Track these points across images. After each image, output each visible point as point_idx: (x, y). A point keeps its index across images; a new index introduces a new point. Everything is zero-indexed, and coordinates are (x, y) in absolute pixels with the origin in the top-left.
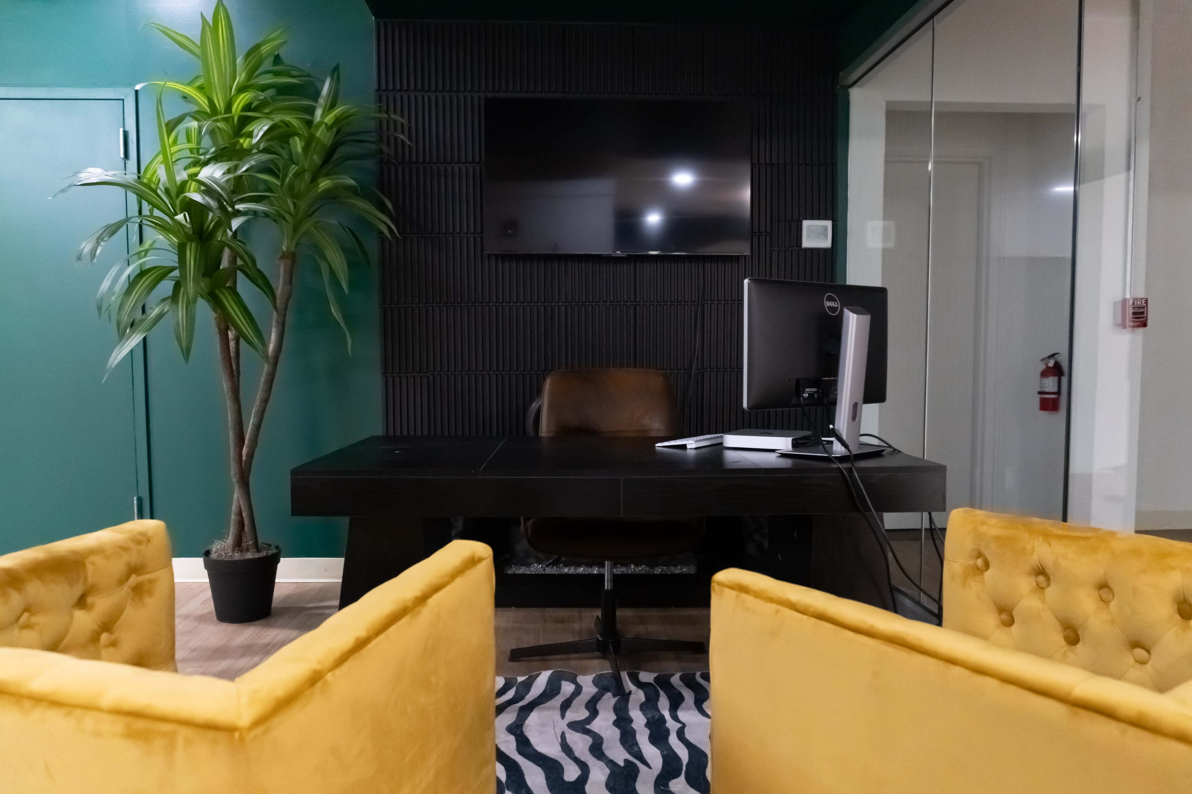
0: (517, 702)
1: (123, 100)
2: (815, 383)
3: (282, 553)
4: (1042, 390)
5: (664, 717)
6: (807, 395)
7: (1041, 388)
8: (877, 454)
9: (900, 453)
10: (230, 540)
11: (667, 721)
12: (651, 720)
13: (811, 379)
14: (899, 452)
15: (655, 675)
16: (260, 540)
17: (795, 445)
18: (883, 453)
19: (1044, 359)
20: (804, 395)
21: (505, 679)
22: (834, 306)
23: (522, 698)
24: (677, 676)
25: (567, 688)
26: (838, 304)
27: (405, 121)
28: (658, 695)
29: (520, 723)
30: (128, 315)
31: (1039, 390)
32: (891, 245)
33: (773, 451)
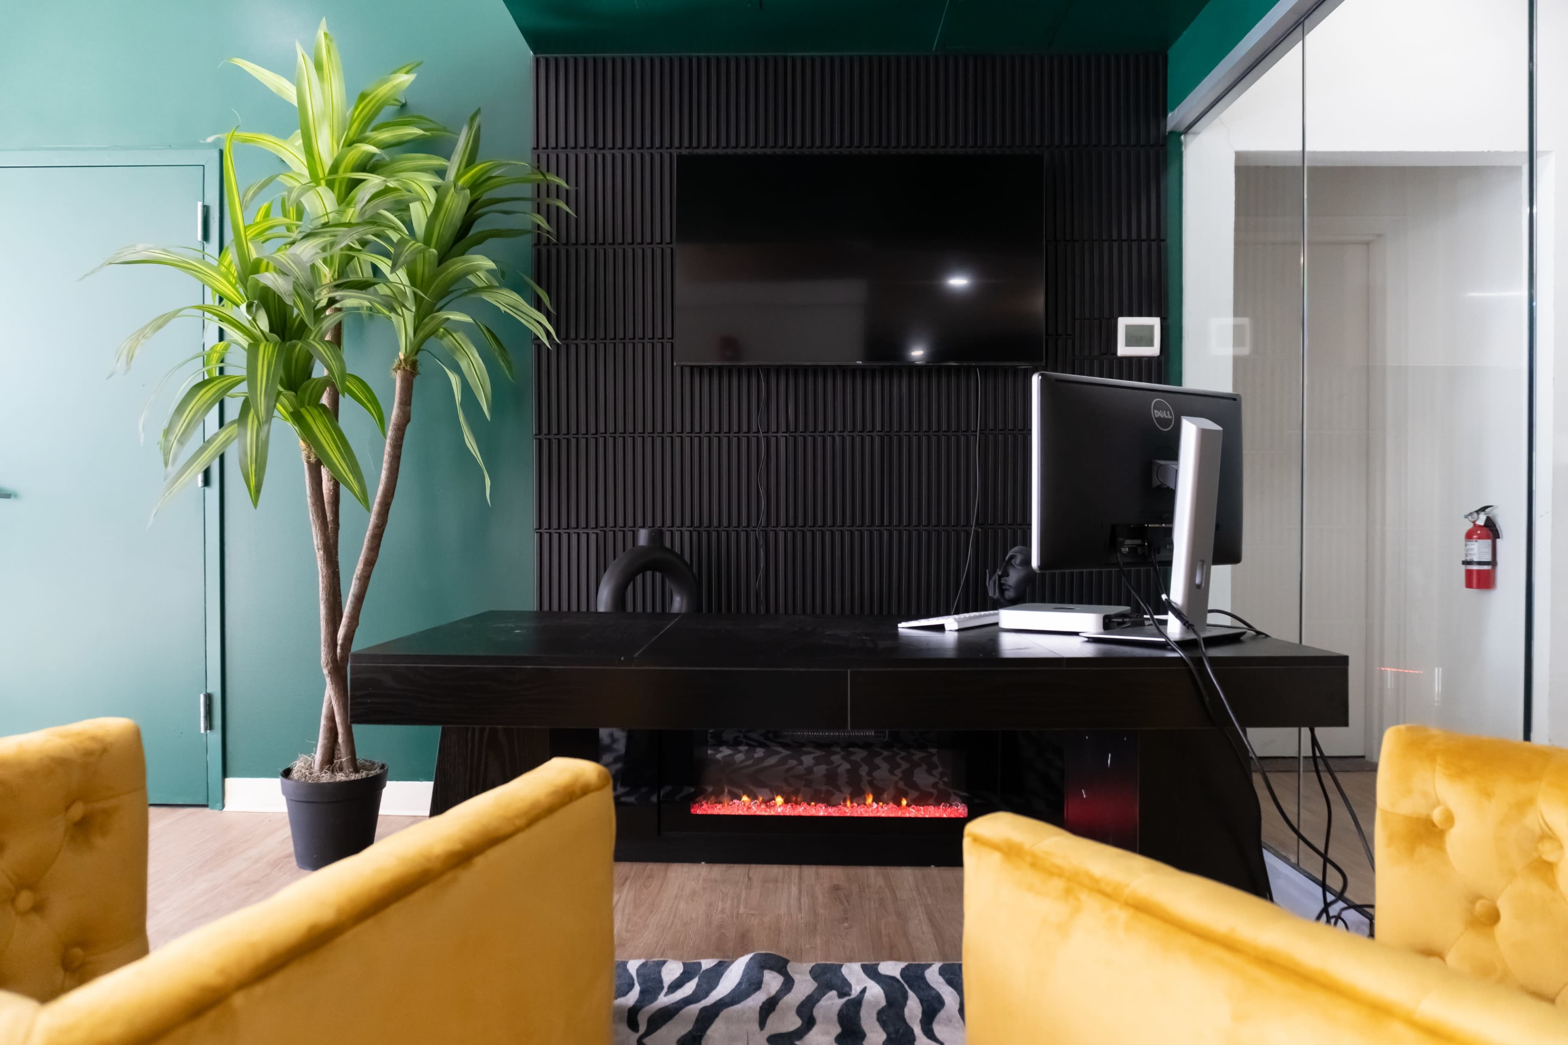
0: (698, 1001)
1: (203, 166)
2: (1139, 532)
3: (389, 774)
4: (1469, 559)
5: (912, 1031)
6: (1127, 550)
7: (1467, 556)
8: (1233, 639)
9: (1269, 638)
10: (318, 756)
11: (917, 1038)
12: (893, 1036)
13: (1132, 526)
14: (1267, 636)
15: (903, 965)
16: (360, 756)
17: (1108, 623)
18: (1242, 638)
19: (1471, 514)
20: (1123, 550)
21: (684, 964)
22: (1166, 417)
23: (707, 994)
24: (936, 966)
25: (772, 982)
26: (1171, 415)
27: (572, 188)
28: (905, 997)
29: (699, 1034)
30: (178, 441)
31: (1464, 559)
32: (1246, 351)
33: (1076, 634)
